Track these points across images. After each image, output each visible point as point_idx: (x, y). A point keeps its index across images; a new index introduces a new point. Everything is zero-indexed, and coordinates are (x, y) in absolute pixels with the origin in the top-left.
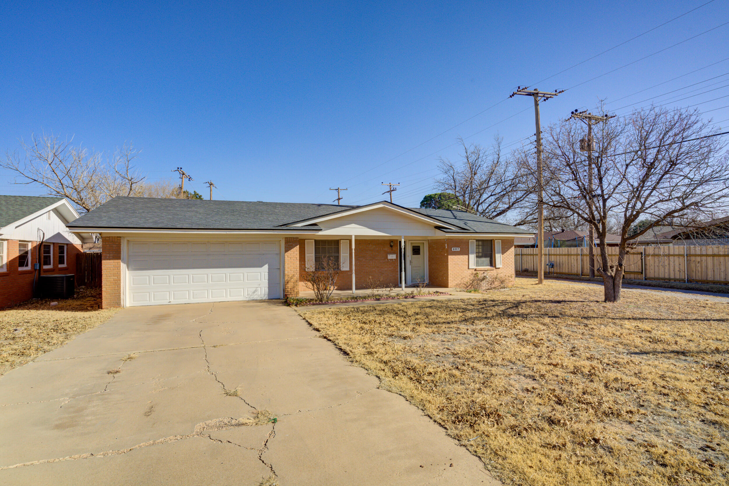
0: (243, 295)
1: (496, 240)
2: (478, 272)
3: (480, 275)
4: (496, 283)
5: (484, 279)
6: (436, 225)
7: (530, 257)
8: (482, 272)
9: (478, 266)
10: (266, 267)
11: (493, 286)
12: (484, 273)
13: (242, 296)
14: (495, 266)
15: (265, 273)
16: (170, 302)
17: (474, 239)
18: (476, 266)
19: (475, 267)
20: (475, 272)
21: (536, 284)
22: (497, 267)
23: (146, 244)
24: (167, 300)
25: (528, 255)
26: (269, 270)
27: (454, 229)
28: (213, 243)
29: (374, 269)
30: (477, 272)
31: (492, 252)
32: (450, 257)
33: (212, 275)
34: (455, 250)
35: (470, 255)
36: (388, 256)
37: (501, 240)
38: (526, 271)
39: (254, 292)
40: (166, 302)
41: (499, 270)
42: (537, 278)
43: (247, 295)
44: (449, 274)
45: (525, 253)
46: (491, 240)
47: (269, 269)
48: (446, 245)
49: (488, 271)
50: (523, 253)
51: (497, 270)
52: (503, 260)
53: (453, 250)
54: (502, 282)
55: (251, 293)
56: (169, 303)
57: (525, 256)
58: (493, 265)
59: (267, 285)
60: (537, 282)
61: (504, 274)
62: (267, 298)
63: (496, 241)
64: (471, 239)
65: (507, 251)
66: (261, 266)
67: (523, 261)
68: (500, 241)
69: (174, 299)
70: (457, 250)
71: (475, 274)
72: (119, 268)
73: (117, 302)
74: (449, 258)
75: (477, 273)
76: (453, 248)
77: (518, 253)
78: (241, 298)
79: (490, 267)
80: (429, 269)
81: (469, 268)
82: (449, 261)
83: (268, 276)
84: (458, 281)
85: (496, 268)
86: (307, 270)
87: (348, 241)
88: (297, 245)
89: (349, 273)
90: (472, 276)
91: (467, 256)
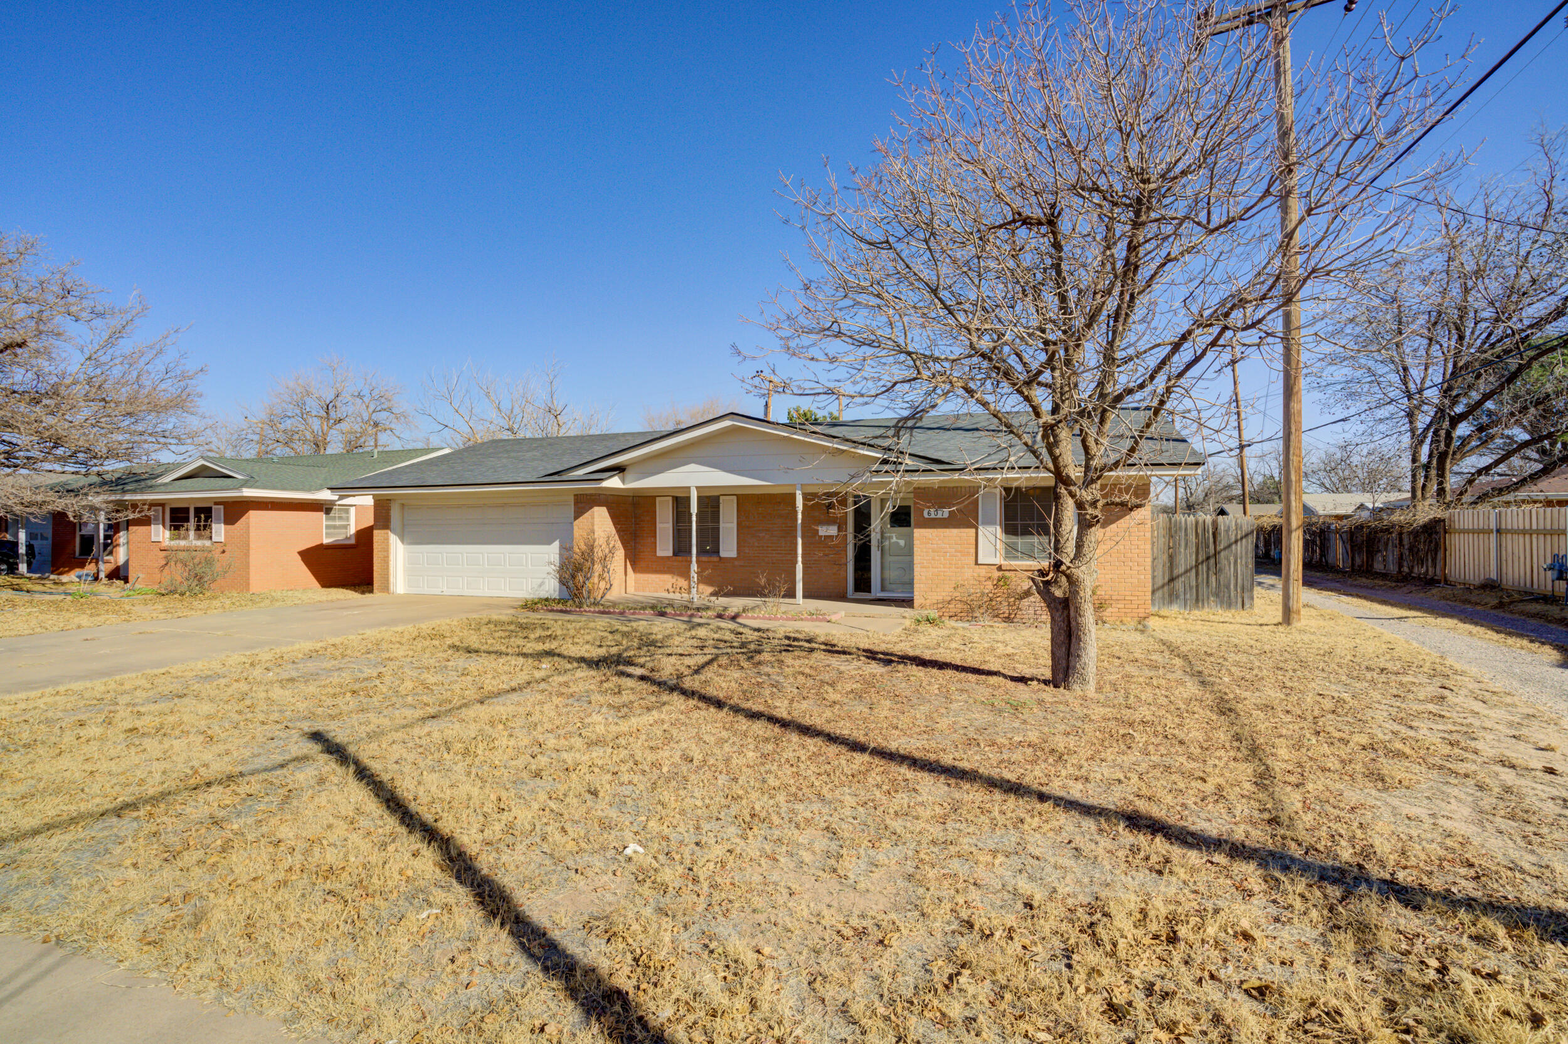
0: (525, 589)
2: (1007, 574)
3: (1018, 583)
5: (1028, 593)
10: (557, 544)
13: (523, 590)
15: (552, 553)
16: (443, 592)
17: (996, 487)
18: (1005, 558)
19: (999, 560)
20: (997, 574)
24: (440, 588)
26: (559, 550)
27: (909, 462)
30: (1004, 573)
32: (919, 534)
33: (489, 555)
34: (933, 516)
35: (980, 528)
36: (820, 528)
39: (540, 586)
40: (438, 591)
43: (531, 590)
44: (916, 574)
47: (559, 548)
53: (927, 516)
55: (536, 588)
56: (442, 594)
59: (558, 576)
64: (983, 487)
66: (550, 543)
69: (447, 587)
70: (940, 516)
71: (999, 581)
72: (387, 539)
73: (386, 588)
74: (916, 536)
75: (1006, 579)
76: (926, 511)
78: (522, 594)
81: (977, 563)
82: (916, 542)
83: (559, 560)
84: (944, 593)
86: (660, 553)
87: (735, 498)
88: (591, 508)
89: (736, 563)
90: (989, 585)
91: (974, 530)
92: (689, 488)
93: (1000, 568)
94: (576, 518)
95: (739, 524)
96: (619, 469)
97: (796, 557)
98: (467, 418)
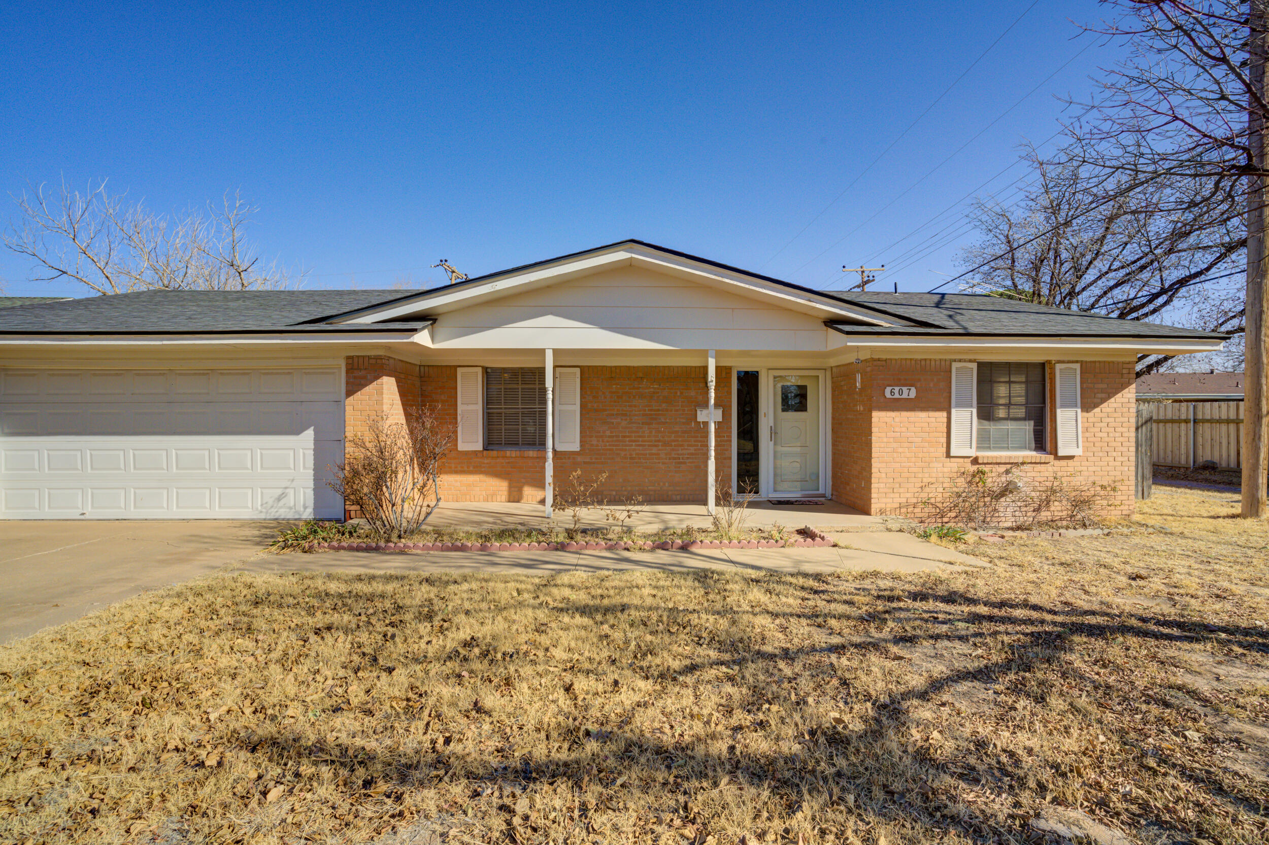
0: (250, 505)
1: (1059, 362)
2: (986, 468)
3: (994, 479)
4: (1056, 506)
5: (1007, 490)
6: (828, 316)
7: (1224, 427)
8: (1002, 469)
9: (989, 448)
10: (310, 433)
11: (1045, 515)
12: (1007, 472)
13: (248, 507)
14: (1054, 452)
15: (307, 452)
16: (83, 514)
17: (971, 361)
18: (979, 448)
19: (973, 453)
20: (975, 468)
21: (1233, 516)
22: (1060, 453)
23: (33, 375)
24: (78, 508)
25: (1220, 421)
26: (315, 444)
27: (884, 323)
28: (180, 374)
29: (654, 450)
30: (982, 467)
31: (1044, 402)
32: (878, 417)
33: (179, 452)
34: (897, 396)
35: (953, 411)
36: (699, 413)
37: (1082, 362)
38: (1210, 467)
39: (279, 499)
40: (74, 514)
41: (1070, 462)
42: (1239, 492)
43: (262, 505)
44: (873, 470)
45: (1208, 417)
46: (1043, 365)
47: (316, 440)
48: (859, 377)
49: (1025, 467)
50: (1200, 416)
51: (1063, 463)
52: (1086, 430)
53: (888, 395)
54: (1080, 503)
55: (271, 502)
56: (82, 517)
57: (1207, 425)
58: (1048, 446)
59: (311, 484)
60: (1238, 509)
61: (1091, 479)
62: (312, 517)
63: (1058, 367)
64: (960, 361)
65: (1103, 401)
66: (297, 431)
67: (1200, 440)
68: (1077, 366)
69: (93, 507)
70: (905, 396)
71: (974, 476)
74: (874, 420)
75: (983, 473)
76: (888, 390)
77: (1183, 417)
78: (247, 513)
79: (1034, 453)
80: (834, 454)
81: (948, 455)
82: (874, 430)
83: (315, 459)
84: (908, 494)
85: (1057, 458)
86: (462, 446)
87: (578, 370)
88: (377, 378)
89: (579, 459)
90: (962, 482)
91: (945, 414)
92: (541, 352)
93: (975, 461)
94: (350, 393)
95: (583, 407)
96: (428, 318)
97: (708, 450)
98: (102, 265)
